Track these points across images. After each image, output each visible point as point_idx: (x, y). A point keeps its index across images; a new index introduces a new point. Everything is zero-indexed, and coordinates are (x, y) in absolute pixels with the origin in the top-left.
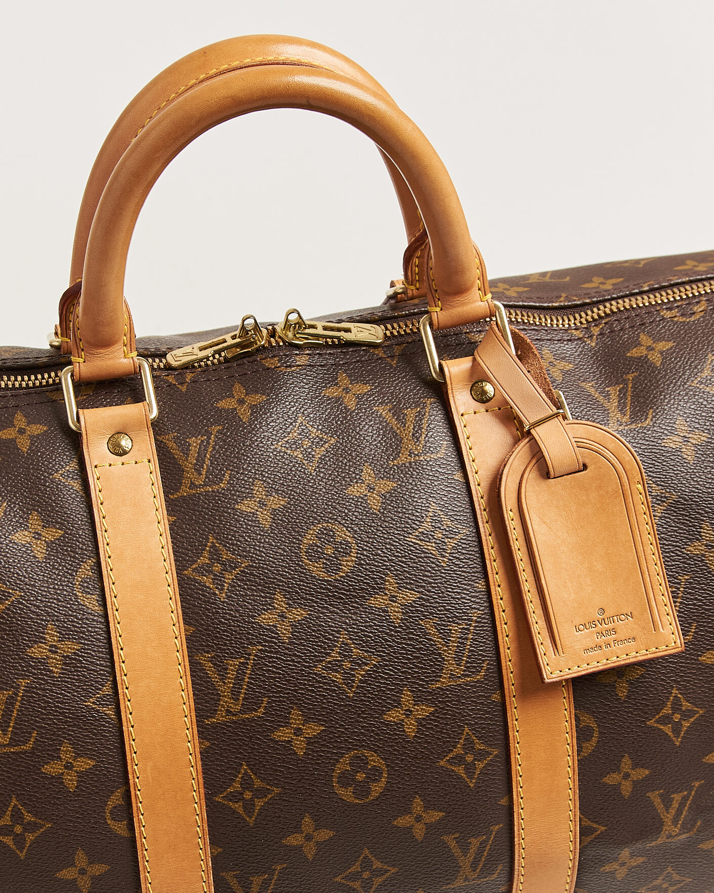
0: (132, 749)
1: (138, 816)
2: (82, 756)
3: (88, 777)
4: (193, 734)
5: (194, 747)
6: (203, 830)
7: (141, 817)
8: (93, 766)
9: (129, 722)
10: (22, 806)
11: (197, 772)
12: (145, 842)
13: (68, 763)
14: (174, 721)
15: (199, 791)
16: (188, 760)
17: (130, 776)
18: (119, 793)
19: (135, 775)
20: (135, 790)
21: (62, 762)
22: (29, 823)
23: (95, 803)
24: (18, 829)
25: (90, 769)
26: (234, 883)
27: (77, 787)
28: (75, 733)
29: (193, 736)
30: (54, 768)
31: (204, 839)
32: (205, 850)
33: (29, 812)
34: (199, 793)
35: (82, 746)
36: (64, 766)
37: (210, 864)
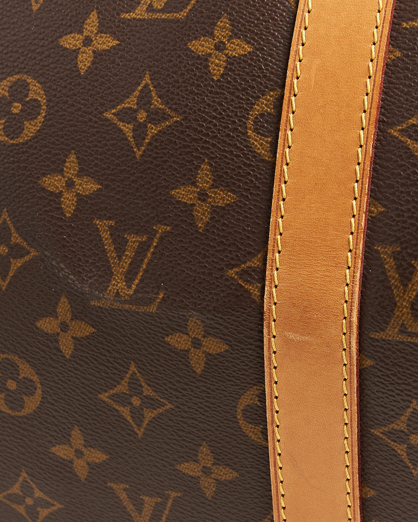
0: (300, 38)
1: (286, 130)
2: (239, 38)
3: (240, 67)
4: (382, 34)
5: (379, 51)
6: (364, 170)
7: (289, 133)
8: (249, 53)
9: (306, 5)
10: (154, 87)
11: (374, 86)
12: (286, 170)
13: (222, 42)
14: (362, 14)
15: (370, 112)
16: (366, 67)
17: (289, 73)
18: (271, 96)
19: (295, 73)
20: (290, 93)
21: (214, 40)
22: (157, 111)
23: (239, 103)
24: (142, 116)
25: (246, 55)
26: (390, 264)
27: (222, 76)
28: (240, 8)
29: (381, 37)
30: (203, 46)
31: (362, 184)
32: (360, 201)
33: (159, 97)
34: (370, 115)
35: (243, 25)
36: (215, 46)
37: (363, 224)
